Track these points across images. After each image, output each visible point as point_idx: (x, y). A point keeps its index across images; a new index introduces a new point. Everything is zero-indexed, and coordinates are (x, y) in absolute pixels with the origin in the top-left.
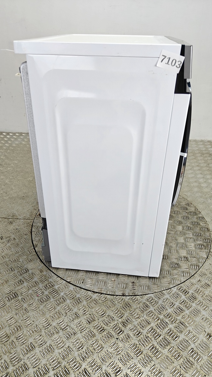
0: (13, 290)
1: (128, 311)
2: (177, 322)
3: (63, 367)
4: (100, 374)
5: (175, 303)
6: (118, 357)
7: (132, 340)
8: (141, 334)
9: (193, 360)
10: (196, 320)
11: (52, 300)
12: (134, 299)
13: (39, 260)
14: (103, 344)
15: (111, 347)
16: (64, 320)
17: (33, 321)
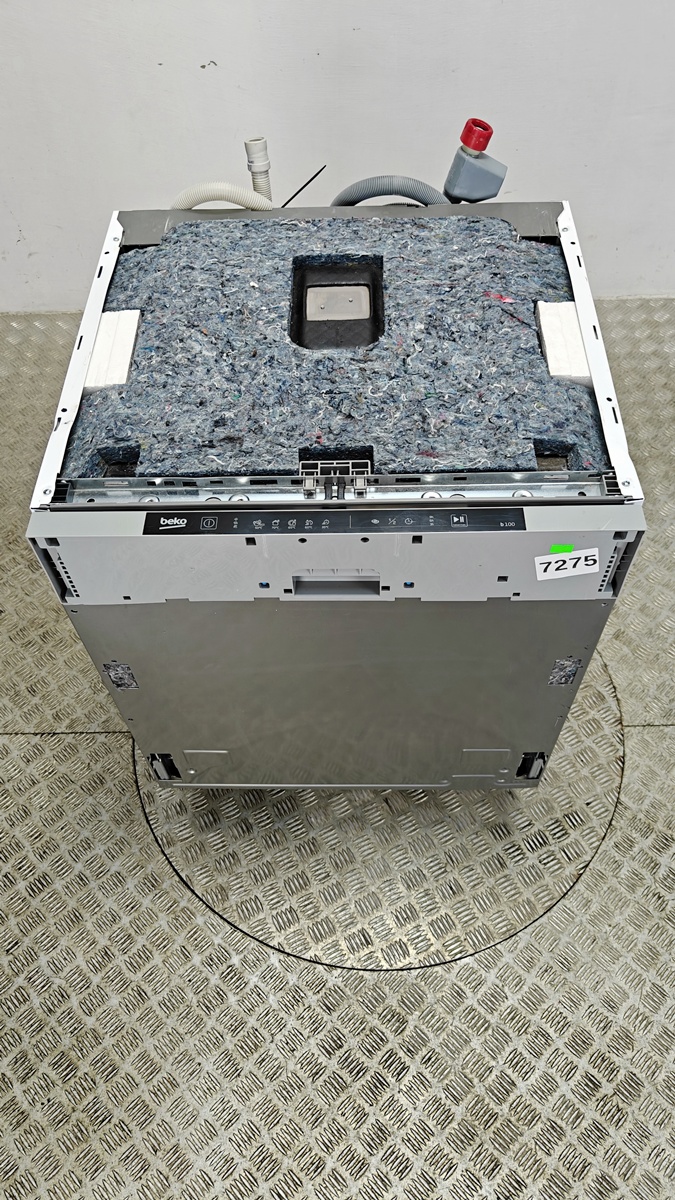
0: (132, 979)
2: (530, 1030)
6: (403, 1132)
7: (429, 1089)
8: (449, 1072)
11: (232, 999)
13: (177, 879)
15: (383, 1113)
16: (270, 1053)
17: (199, 1064)
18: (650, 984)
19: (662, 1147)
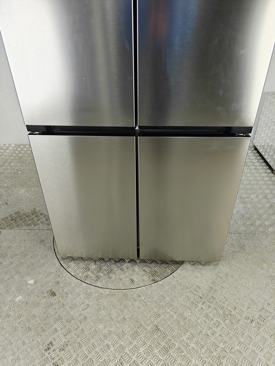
5: (160, 292)
9: (168, 333)
18: (198, 296)
19: (199, 341)
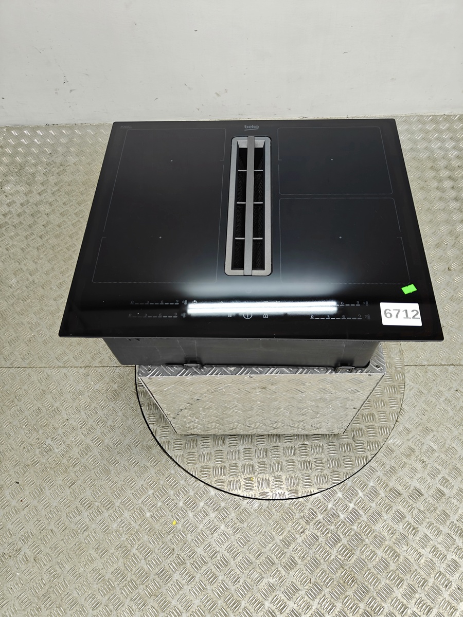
0: (137, 503)
1: (290, 524)
2: (351, 534)
3: (220, 608)
4: (262, 612)
6: (282, 589)
8: (307, 556)
9: (369, 586)
10: (376, 528)
11: (190, 514)
12: (297, 504)
14: (263, 573)
16: (211, 544)
